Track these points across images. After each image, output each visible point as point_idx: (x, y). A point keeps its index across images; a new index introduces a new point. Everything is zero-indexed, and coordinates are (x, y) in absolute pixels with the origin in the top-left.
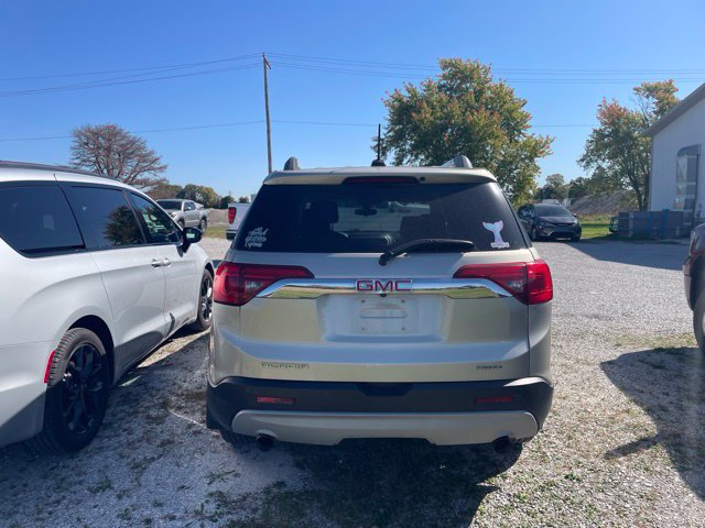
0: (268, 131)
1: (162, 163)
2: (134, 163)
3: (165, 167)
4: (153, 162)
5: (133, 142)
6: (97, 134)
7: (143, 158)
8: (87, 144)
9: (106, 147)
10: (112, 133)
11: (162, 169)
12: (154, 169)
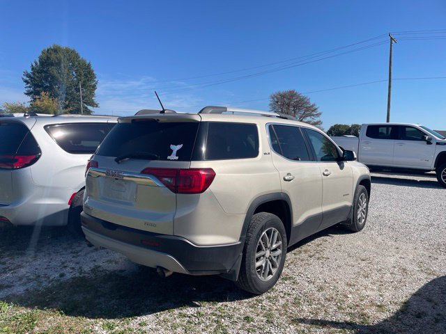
0: (390, 87)
1: (319, 111)
2: (302, 113)
3: (320, 114)
4: (313, 111)
5: (302, 100)
6: (283, 96)
7: (308, 109)
8: (277, 102)
9: (288, 103)
10: (292, 95)
11: (318, 115)
12: (313, 115)
